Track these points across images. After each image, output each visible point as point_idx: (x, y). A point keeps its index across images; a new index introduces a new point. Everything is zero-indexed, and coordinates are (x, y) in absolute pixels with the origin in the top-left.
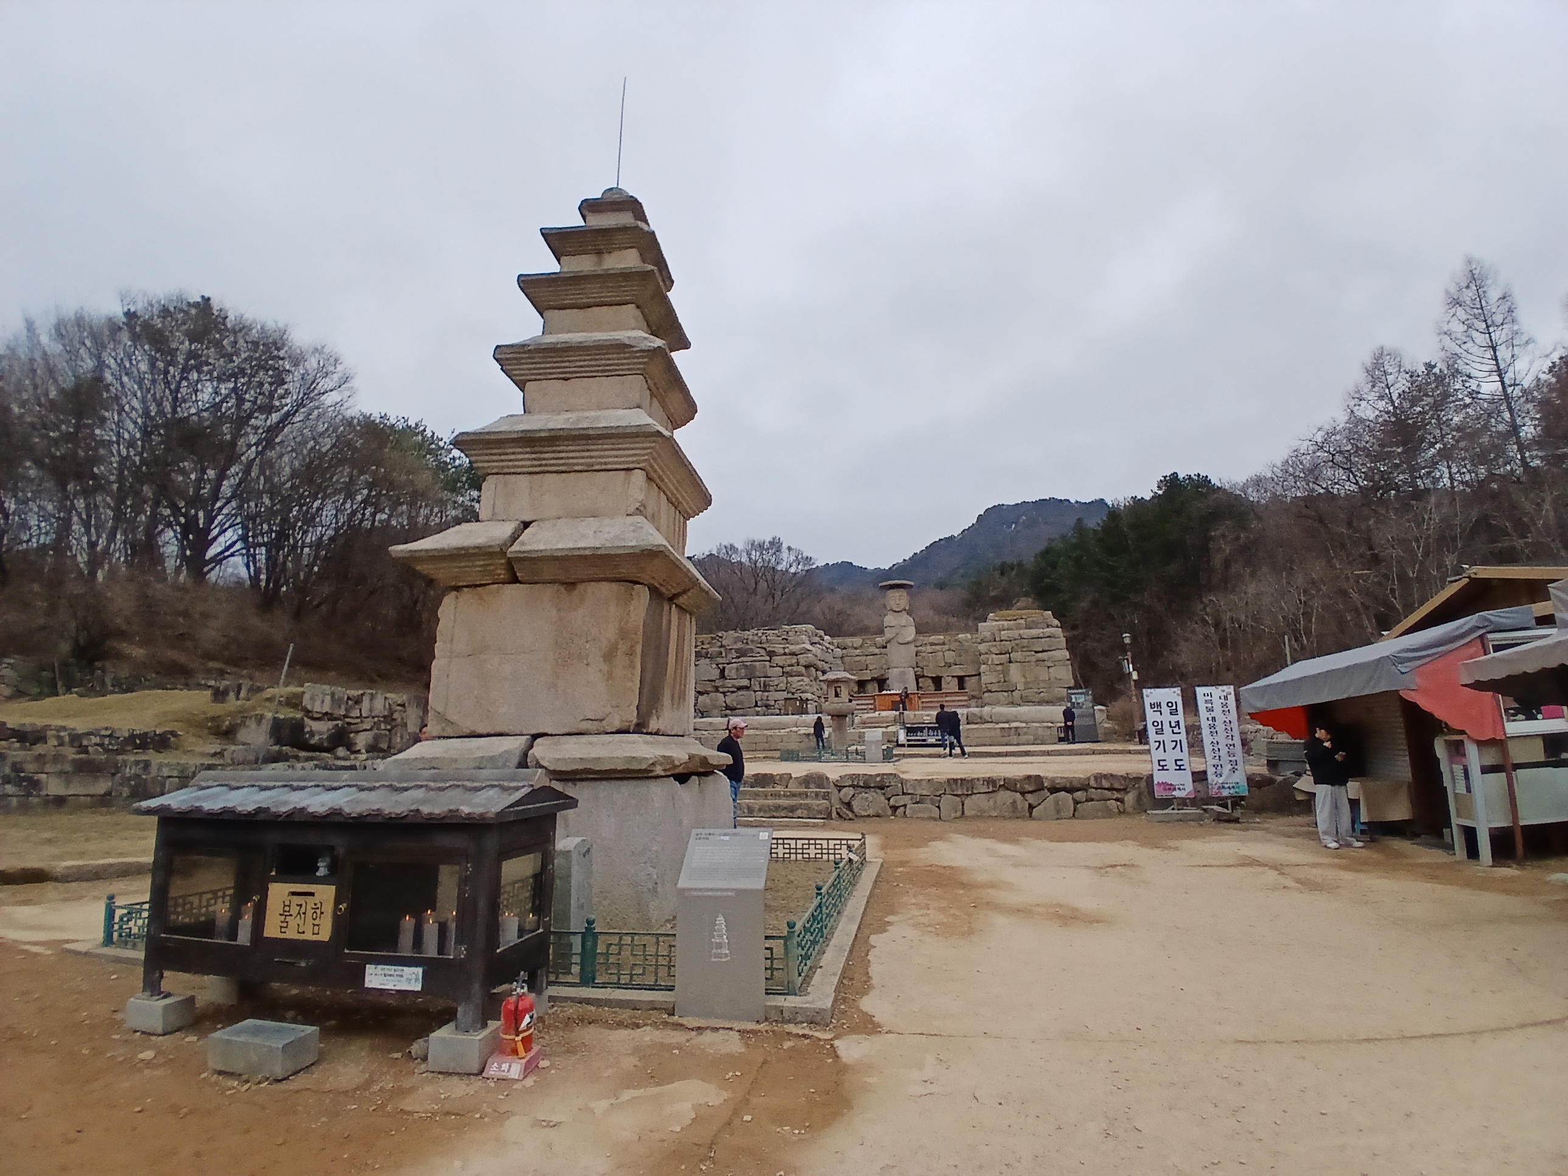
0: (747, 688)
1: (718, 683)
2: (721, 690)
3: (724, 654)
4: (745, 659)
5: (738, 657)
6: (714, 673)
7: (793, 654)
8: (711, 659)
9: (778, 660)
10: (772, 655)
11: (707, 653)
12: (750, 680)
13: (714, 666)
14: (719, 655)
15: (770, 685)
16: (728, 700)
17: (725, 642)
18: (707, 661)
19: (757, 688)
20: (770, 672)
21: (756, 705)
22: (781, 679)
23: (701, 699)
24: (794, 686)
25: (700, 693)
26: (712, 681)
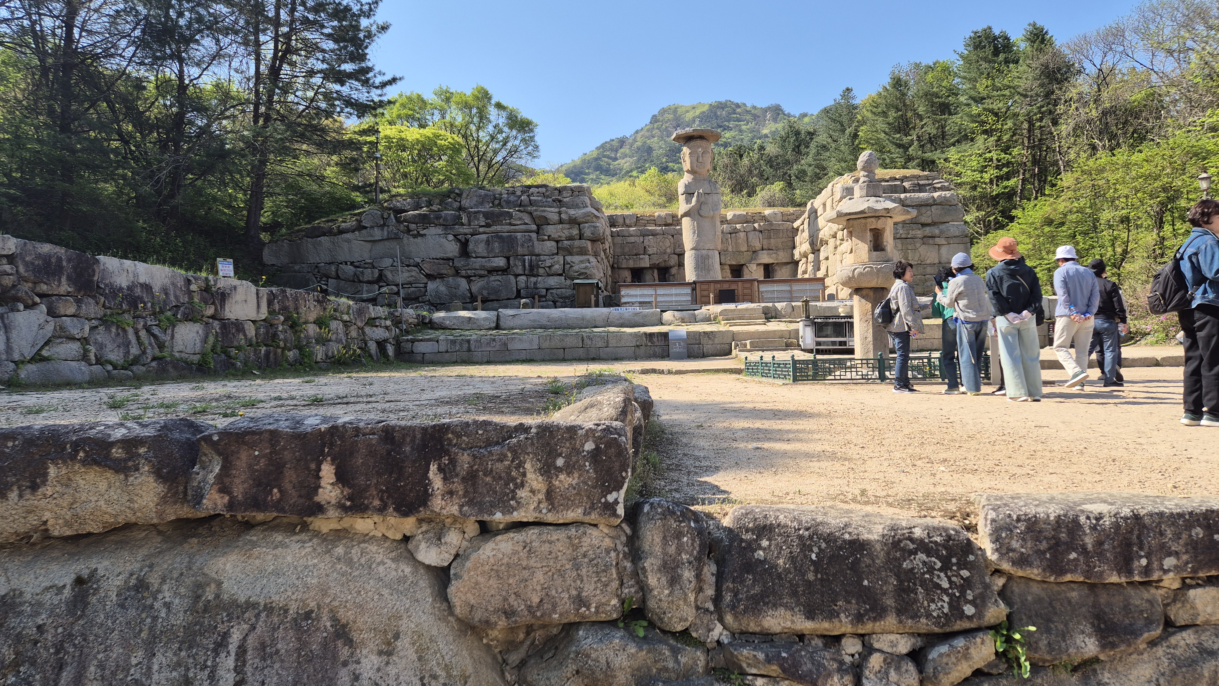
0: (504, 271)
1: (459, 263)
2: (463, 273)
3: (465, 220)
4: (499, 228)
5: (488, 226)
6: (452, 248)
7: (573, 222)
8: (445, 226)
9: (550, 230)
10: (541, 223)
11: (438, 218)
12: (508, 259)
13: (451, 237)
14: (457, 221)
15: (538, 267)
16: (475, 288)
17: (465, 203)
18: (439, 230)
19: (520, 270)
20: (538, 247)
21: (519, 296)
22: (556, 258)
23: (432, 286)
24: (576, 268)
25: (430, 277)
26: (448, 259)
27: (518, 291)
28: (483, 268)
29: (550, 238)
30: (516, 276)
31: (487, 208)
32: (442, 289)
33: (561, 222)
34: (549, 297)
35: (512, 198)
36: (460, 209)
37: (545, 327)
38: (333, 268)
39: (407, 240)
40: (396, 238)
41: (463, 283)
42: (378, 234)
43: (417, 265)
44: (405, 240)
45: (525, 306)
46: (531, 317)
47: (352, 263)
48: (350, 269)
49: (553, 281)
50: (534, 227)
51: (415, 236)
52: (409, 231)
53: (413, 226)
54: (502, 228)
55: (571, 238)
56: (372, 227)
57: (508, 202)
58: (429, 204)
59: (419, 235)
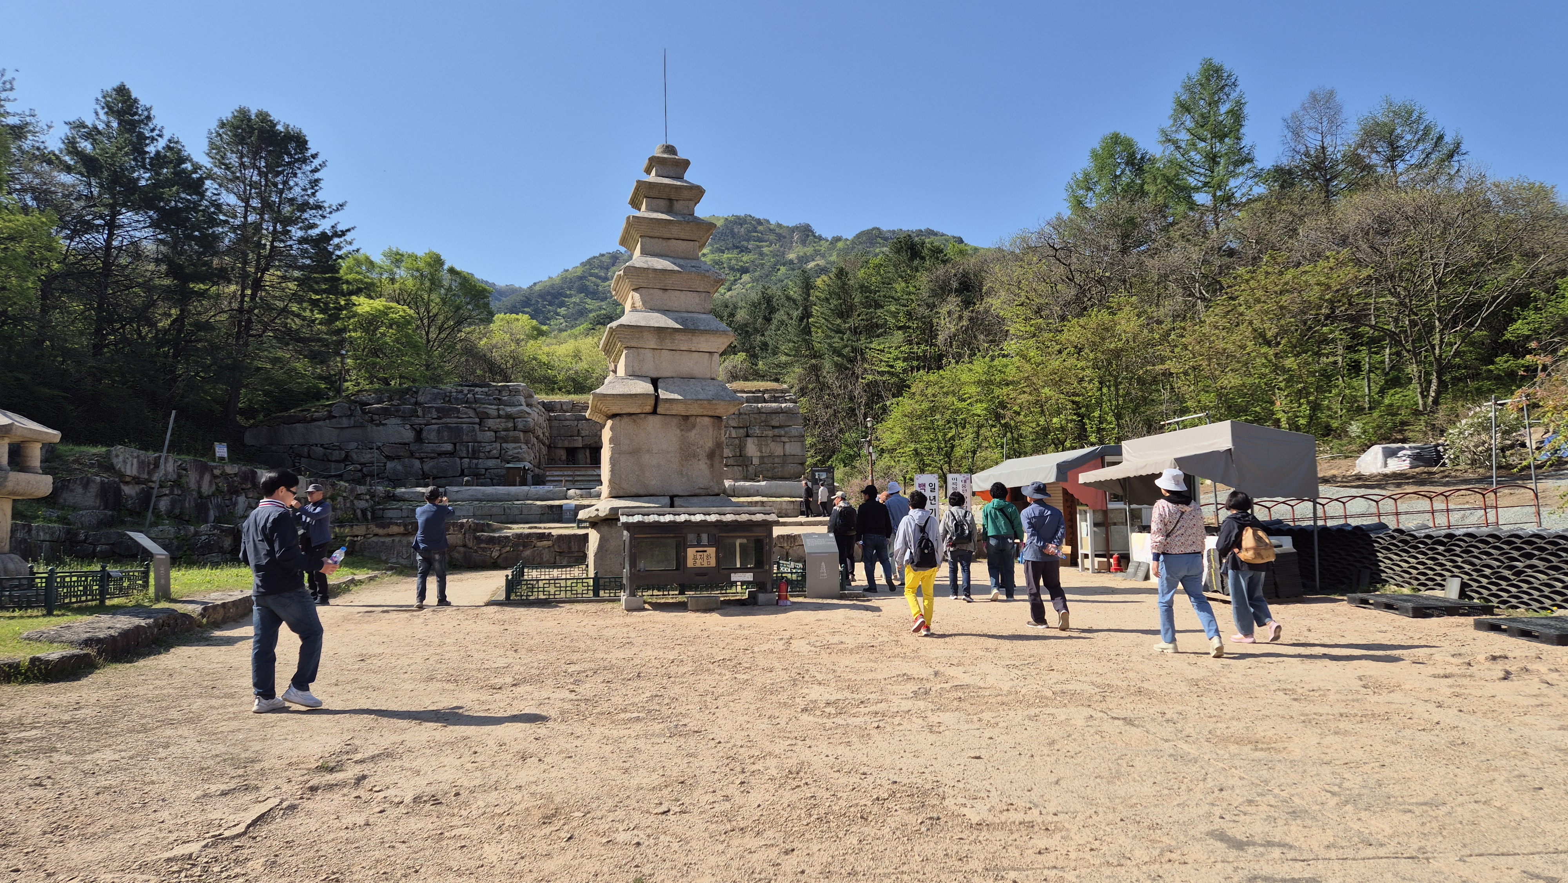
0: (451, 454)
1: (414, 447)
2: (417, 455)
3: (420, 413)
4: (448, 420)
5: (439, 418)
6: (408, 435)
7: (509, 417)
8: (403, 418)
9: (490, 423)
10: (483, 417)
11: (398, 411)
12: (455, 444)
13: (408, 427)
14: (414, 413)
15: (480, 451)
16: (426, 467)
17: (421, 399)
18: (398, 421)
19: (464, 454)
20: (480, 436)
21: (462, 474)
22: (494, 445)
23: (390, 465)
24: (510, 453)
25: (388, 458)
26: (405, 444)
27: (463, 471)
28: (433, 452)
29: (490, 429)
30: (461, 458)
31: (439, 404)
32: (399, 467)
33: (499, 416)
34: (487, 475)
35: (460, 396)
36: (416, 403)
37: (480, 500)
38: (306, 449)
39: (370, 427)
40: (362, 426)
41: (417, 463)
42: (345, 422)
43: (378, 448)
44: (369, 428)
45: (468, 484)
46: (470, 492)
47: (322, 445)
48: (320, 450)
49: (491, 463)
50: (477, 420)
51: (377, 425)
52: (372, 421)
53: (376, 417)
54: (451, 421)
55: (506, 430)
56: (341, 417)
57: (457, 399)
58: (390, 399)
59: (381, 424)
